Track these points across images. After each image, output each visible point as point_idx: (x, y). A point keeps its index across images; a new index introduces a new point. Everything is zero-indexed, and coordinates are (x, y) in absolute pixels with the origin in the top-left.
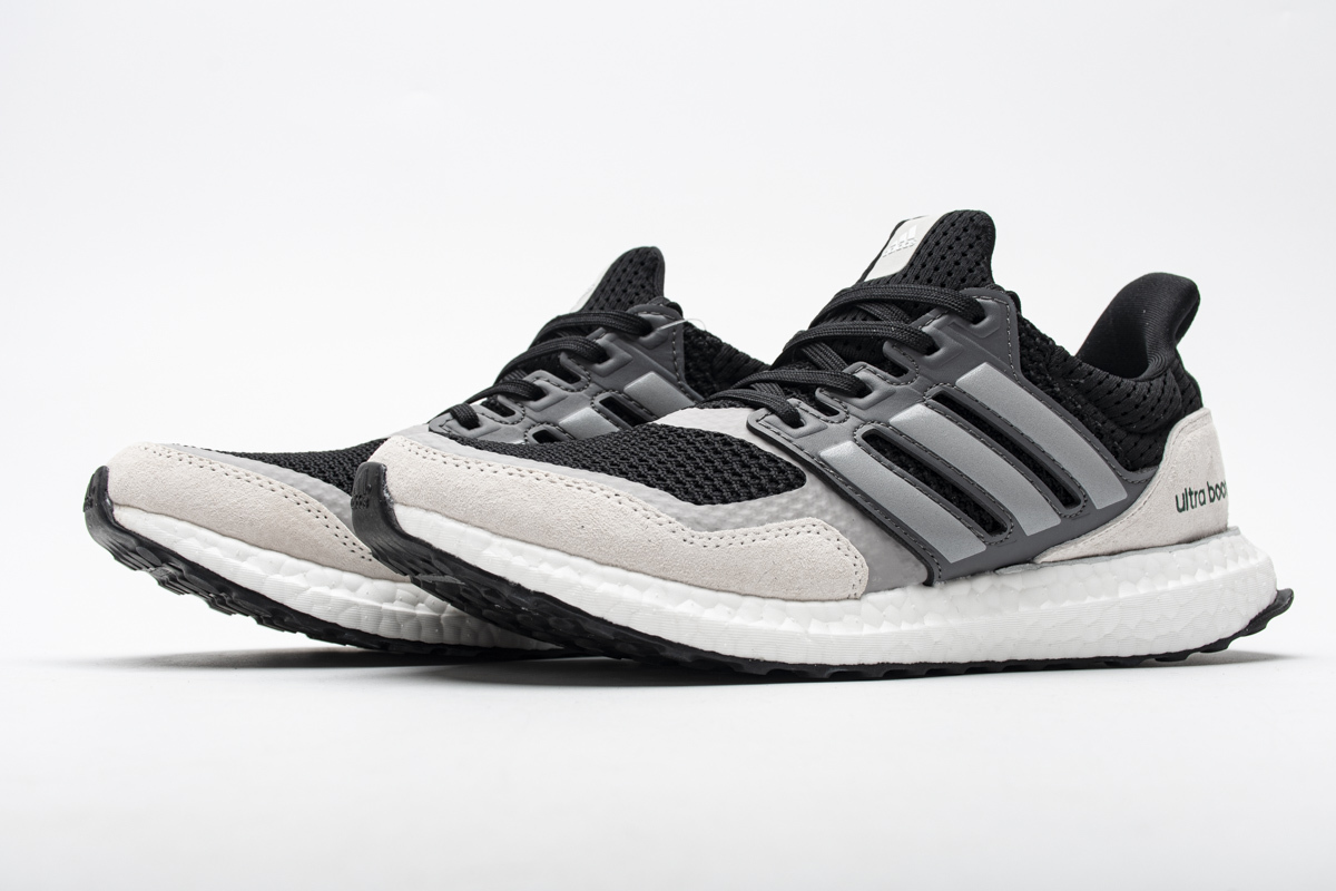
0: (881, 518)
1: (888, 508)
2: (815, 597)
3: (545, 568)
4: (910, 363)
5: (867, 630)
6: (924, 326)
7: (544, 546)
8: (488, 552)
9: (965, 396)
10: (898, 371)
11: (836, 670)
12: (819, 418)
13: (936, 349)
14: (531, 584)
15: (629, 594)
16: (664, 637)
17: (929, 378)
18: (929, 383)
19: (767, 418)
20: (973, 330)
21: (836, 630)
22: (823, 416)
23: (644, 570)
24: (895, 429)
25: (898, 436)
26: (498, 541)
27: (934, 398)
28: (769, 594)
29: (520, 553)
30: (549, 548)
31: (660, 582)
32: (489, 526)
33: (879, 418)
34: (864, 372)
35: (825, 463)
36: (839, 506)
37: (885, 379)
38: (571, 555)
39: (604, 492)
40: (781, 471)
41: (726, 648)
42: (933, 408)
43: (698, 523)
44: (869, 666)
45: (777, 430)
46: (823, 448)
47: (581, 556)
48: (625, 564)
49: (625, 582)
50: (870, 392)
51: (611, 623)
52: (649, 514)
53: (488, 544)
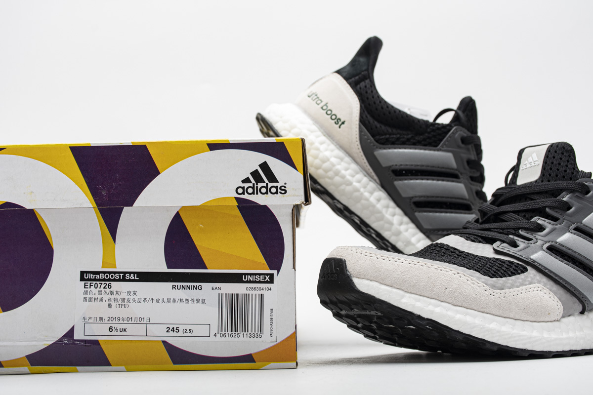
0: (564, 283)
1: (566, 279)
2: (542, 320)
3: (431, 307)
4: (560, 216)
5: (565, 336)
6: (563, 198)
7: (429, 298)
8: (404, 300)
9: (587, 228)
10: (555, 219)
11: (555, 354)
12: (524, 242)
13: (571, 208)
14: (425, 315)
15: (469, 319)
16: (486, 339)
17: (571, 222)
18: (570, 223)
19: (502, 245)
20: (587, 198)
21: (554, 336)
22: (526, 242)
23: (474, 308)
24: (560, 244)
25: (562, 247)
26: (408, 295)
27: (574, 230)
28: (525, 319)
29: (419, 301)
30: (431, 298)
31: (481, 313)
32: (403, 288)
33: (552, 240)
34: (540, 221)
35: (534, 261)
36: (544, 279)
37: (550, 223)
38: (441, 301)
39: (452, 272)
40: (516, 267)
41: (512, 344)
42: (574, 234)
43: (494, 286)
44: (566, 351)
45: (508, 250)
46: (531, 255)
47: (446, 302)
48: (466, 306)
49: (467, 314)
50: (544, 229)
51: (462, 333)
52: (474, 282)
53: (403, 297)
